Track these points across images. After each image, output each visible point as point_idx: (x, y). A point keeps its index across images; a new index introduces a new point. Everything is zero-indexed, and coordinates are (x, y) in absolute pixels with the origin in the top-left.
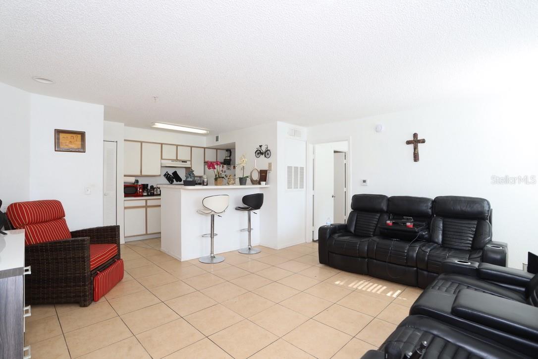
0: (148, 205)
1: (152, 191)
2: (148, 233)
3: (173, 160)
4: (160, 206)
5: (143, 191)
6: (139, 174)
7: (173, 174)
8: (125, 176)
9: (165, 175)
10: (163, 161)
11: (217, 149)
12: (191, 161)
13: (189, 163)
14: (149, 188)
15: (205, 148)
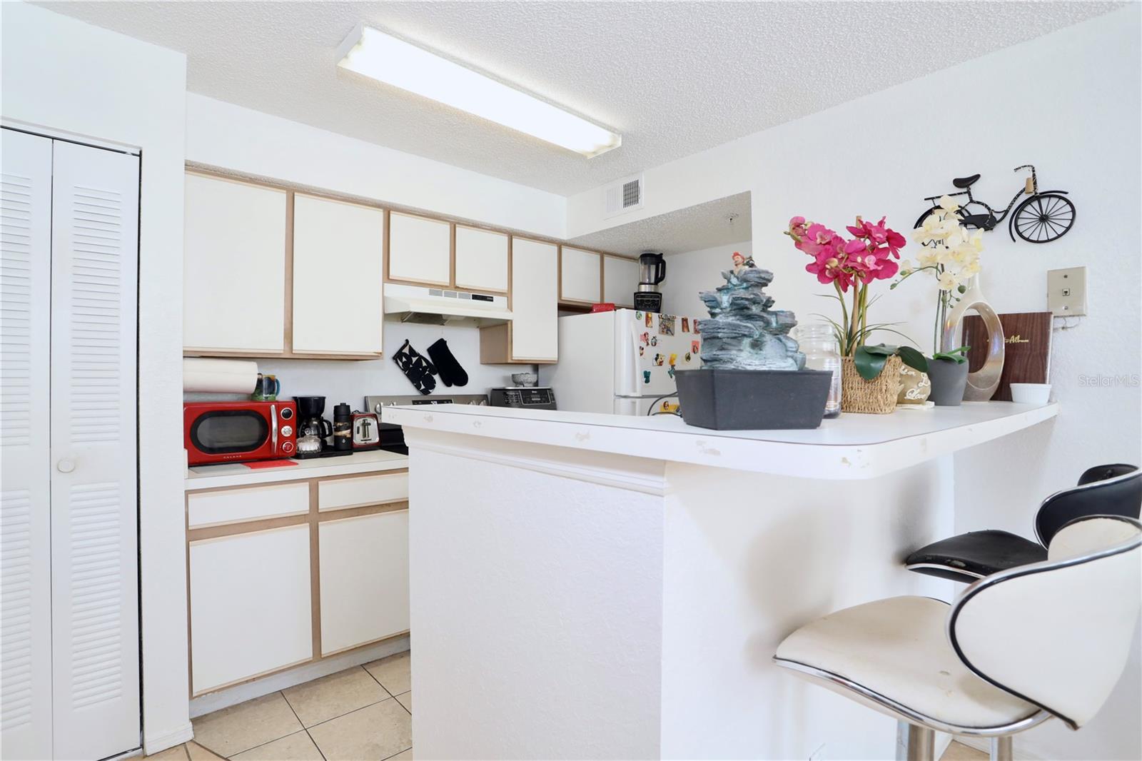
0: (323, 505)
1: (346, 433)
2: (326, 650)
3: (435, 288)
4: (403, 505)
5: (299, 434)
6: (276, 345)
7: (430, 350)
8: (188, 356)
9: (398, 356)
10: (392, 289)
11: (603, 254)
12: (508, 294)
13: (499, 302)
14: (328, 414)
15: (560, 245)
